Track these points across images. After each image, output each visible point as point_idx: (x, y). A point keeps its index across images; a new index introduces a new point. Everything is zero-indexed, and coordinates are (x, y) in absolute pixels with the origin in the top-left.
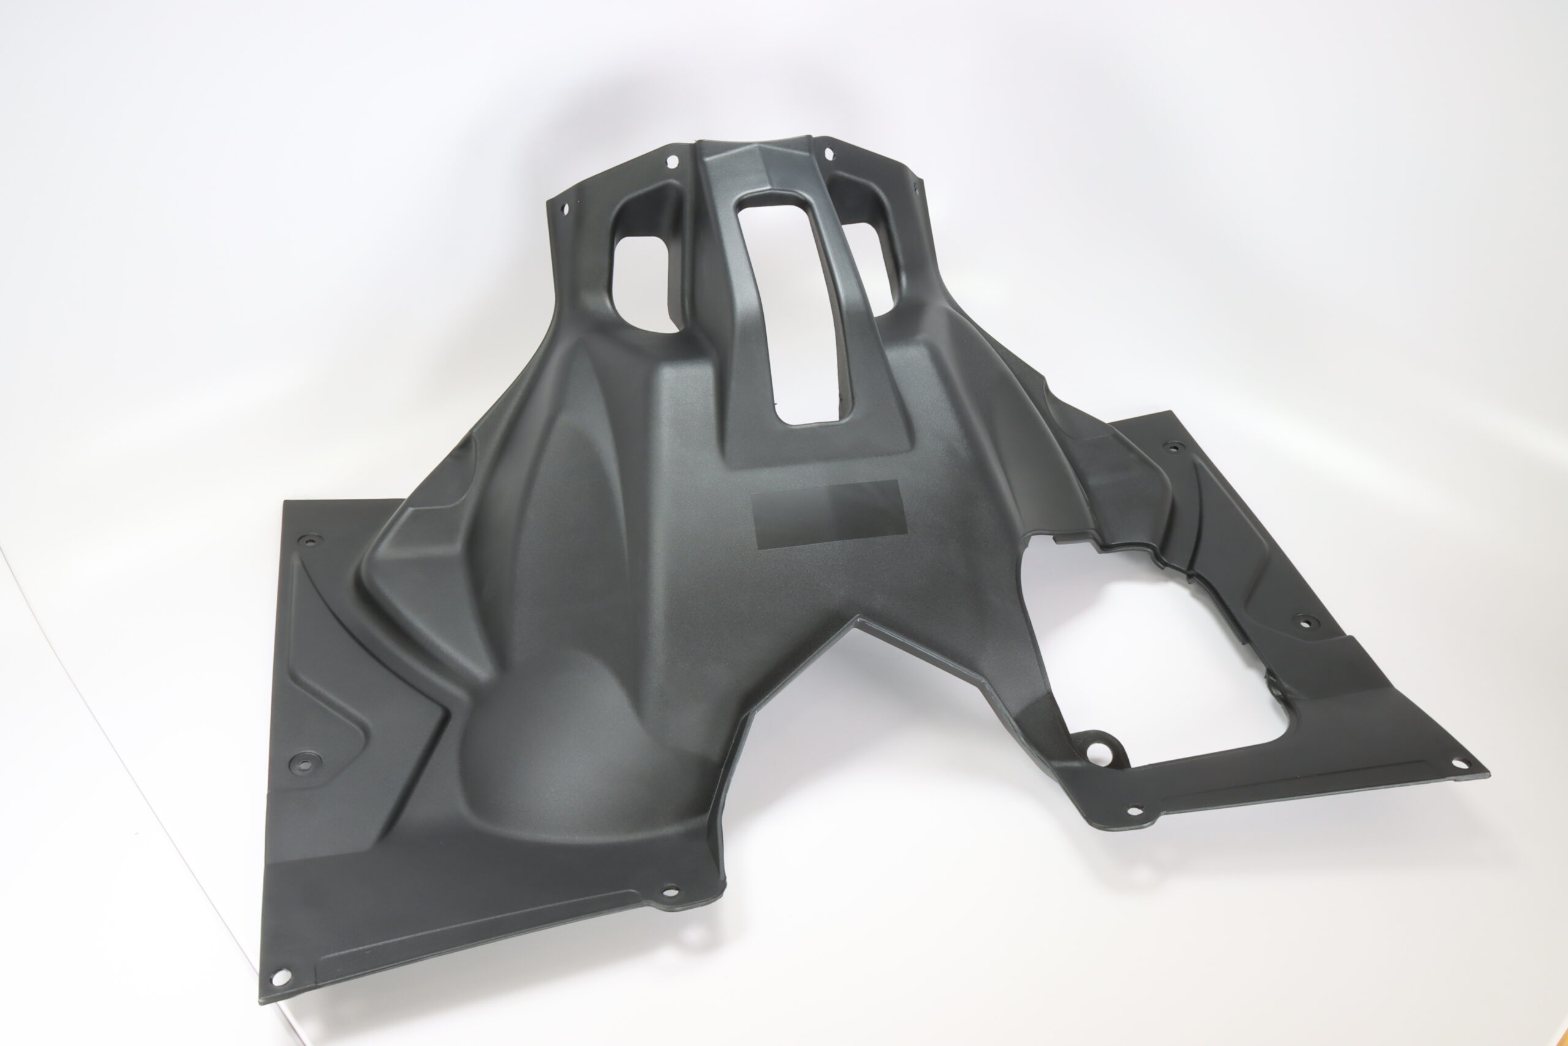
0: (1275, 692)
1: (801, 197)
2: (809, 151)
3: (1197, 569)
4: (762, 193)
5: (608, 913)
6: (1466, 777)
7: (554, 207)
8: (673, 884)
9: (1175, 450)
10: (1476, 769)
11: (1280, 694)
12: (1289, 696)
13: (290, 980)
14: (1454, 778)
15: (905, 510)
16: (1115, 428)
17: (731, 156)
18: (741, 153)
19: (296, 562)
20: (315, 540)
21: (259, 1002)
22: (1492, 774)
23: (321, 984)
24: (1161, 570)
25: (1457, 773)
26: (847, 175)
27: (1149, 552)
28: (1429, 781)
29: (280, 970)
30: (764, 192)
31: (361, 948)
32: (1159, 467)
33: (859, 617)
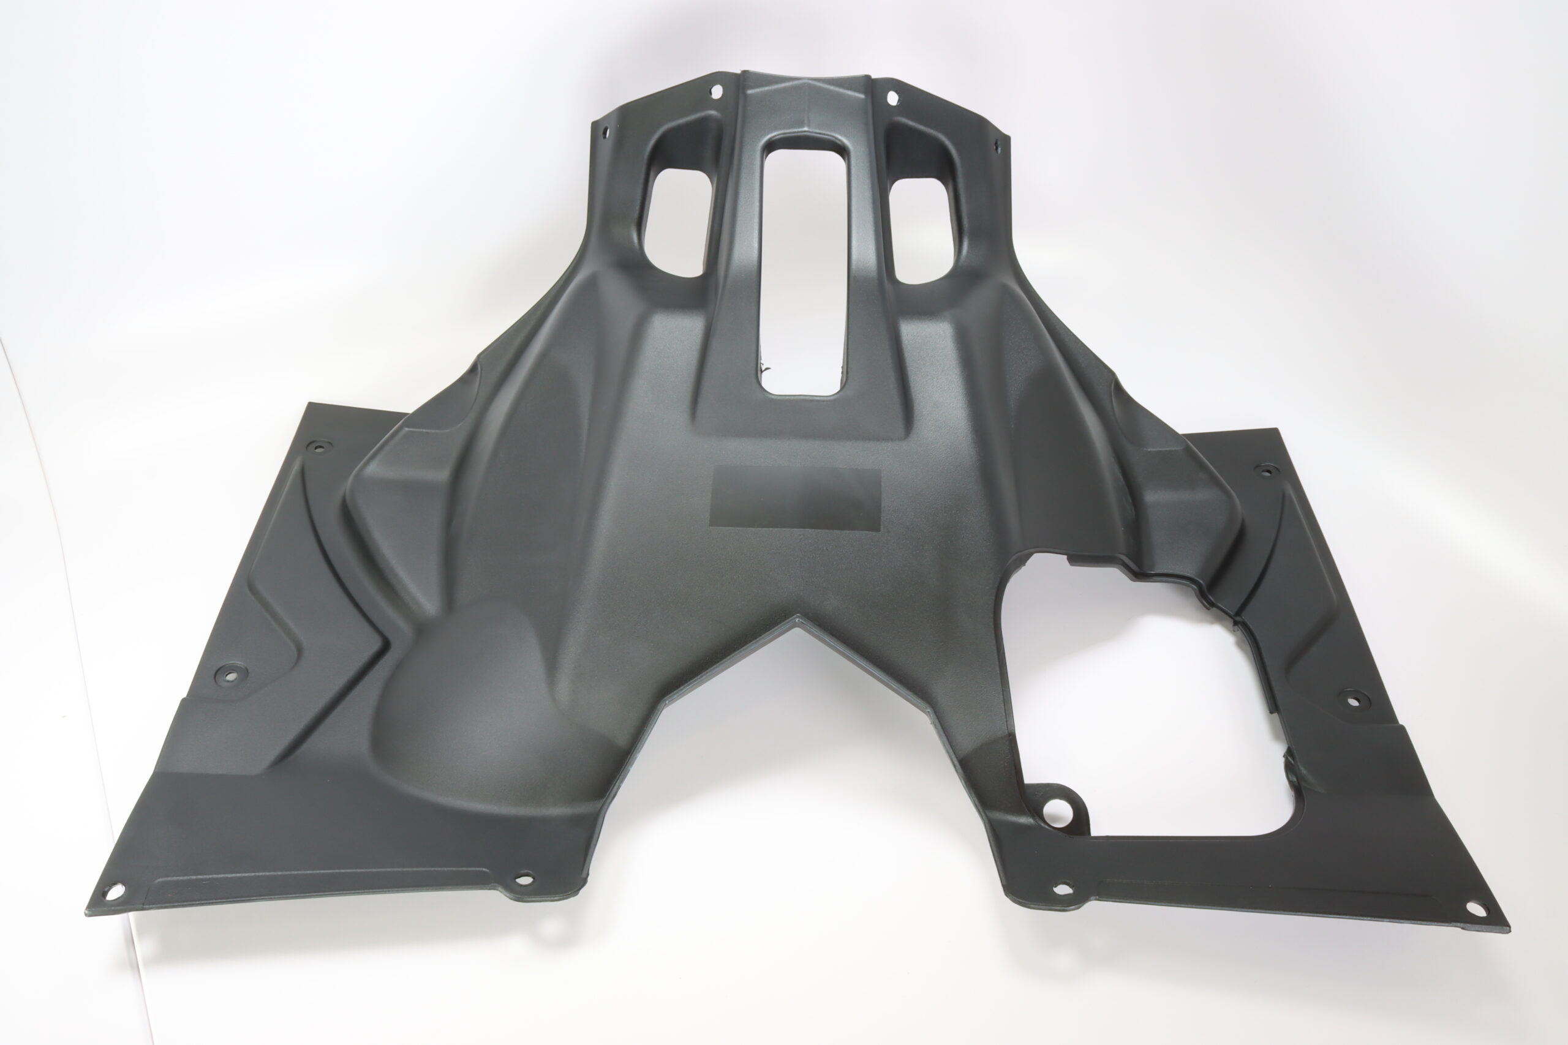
0: (1290, 777)
1: (839, 143)
2: (865, 93)
3: (1245, 617)
4: (796, 134)
5: (451, 890)
6: (1477, 927)
7: (598, 130)
8: (531, 872)
9: (1268, 474)
10: (1496, 920)
11: (1295, 779)
12: (1303, 784)
13: (122, 896)
14: (1462, 925)
15: (883, 506)
16: (1188, 441)
17: (776, 91)
18: (785, 89)
19: (296, 467)
20: (325, 447)
21: (85, 913)
22: (1512, 929)
23: (147, 906)
24: (1206, 610)
25: (1471, 921)
26: (911, 123)
27: (1193, 588)
28: (1429, 923)
29: (115, 884)
30: (799, 134)
31: (200, 877)
32: (1232, 492)
33: (798, 617)
